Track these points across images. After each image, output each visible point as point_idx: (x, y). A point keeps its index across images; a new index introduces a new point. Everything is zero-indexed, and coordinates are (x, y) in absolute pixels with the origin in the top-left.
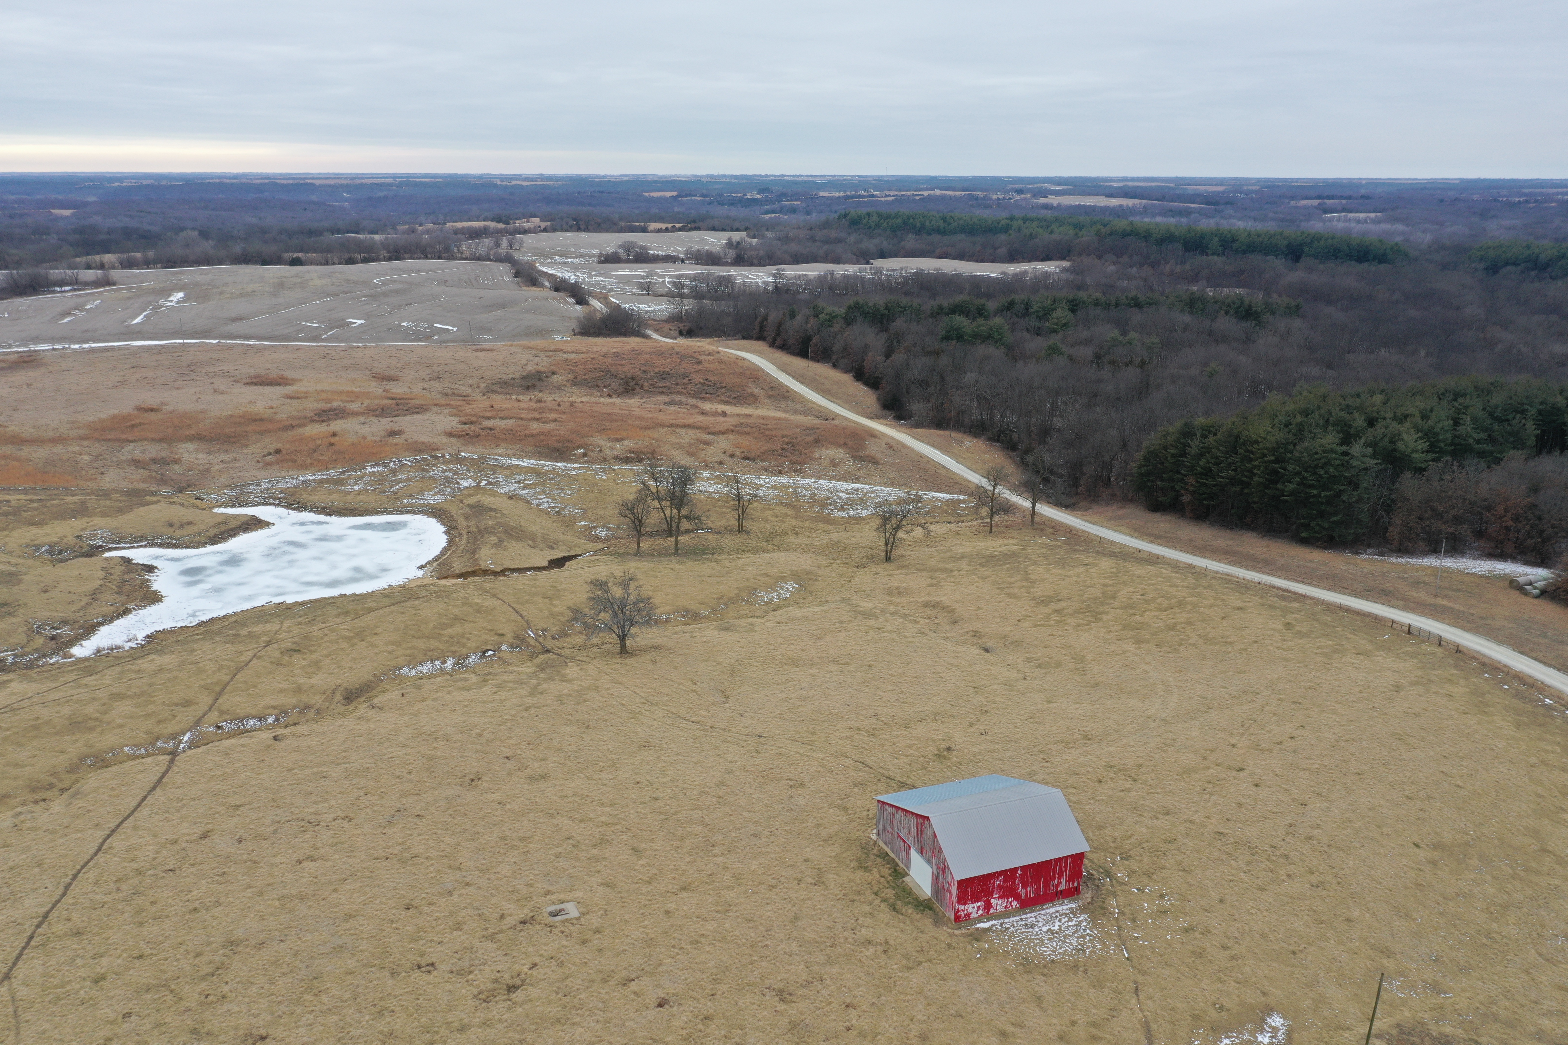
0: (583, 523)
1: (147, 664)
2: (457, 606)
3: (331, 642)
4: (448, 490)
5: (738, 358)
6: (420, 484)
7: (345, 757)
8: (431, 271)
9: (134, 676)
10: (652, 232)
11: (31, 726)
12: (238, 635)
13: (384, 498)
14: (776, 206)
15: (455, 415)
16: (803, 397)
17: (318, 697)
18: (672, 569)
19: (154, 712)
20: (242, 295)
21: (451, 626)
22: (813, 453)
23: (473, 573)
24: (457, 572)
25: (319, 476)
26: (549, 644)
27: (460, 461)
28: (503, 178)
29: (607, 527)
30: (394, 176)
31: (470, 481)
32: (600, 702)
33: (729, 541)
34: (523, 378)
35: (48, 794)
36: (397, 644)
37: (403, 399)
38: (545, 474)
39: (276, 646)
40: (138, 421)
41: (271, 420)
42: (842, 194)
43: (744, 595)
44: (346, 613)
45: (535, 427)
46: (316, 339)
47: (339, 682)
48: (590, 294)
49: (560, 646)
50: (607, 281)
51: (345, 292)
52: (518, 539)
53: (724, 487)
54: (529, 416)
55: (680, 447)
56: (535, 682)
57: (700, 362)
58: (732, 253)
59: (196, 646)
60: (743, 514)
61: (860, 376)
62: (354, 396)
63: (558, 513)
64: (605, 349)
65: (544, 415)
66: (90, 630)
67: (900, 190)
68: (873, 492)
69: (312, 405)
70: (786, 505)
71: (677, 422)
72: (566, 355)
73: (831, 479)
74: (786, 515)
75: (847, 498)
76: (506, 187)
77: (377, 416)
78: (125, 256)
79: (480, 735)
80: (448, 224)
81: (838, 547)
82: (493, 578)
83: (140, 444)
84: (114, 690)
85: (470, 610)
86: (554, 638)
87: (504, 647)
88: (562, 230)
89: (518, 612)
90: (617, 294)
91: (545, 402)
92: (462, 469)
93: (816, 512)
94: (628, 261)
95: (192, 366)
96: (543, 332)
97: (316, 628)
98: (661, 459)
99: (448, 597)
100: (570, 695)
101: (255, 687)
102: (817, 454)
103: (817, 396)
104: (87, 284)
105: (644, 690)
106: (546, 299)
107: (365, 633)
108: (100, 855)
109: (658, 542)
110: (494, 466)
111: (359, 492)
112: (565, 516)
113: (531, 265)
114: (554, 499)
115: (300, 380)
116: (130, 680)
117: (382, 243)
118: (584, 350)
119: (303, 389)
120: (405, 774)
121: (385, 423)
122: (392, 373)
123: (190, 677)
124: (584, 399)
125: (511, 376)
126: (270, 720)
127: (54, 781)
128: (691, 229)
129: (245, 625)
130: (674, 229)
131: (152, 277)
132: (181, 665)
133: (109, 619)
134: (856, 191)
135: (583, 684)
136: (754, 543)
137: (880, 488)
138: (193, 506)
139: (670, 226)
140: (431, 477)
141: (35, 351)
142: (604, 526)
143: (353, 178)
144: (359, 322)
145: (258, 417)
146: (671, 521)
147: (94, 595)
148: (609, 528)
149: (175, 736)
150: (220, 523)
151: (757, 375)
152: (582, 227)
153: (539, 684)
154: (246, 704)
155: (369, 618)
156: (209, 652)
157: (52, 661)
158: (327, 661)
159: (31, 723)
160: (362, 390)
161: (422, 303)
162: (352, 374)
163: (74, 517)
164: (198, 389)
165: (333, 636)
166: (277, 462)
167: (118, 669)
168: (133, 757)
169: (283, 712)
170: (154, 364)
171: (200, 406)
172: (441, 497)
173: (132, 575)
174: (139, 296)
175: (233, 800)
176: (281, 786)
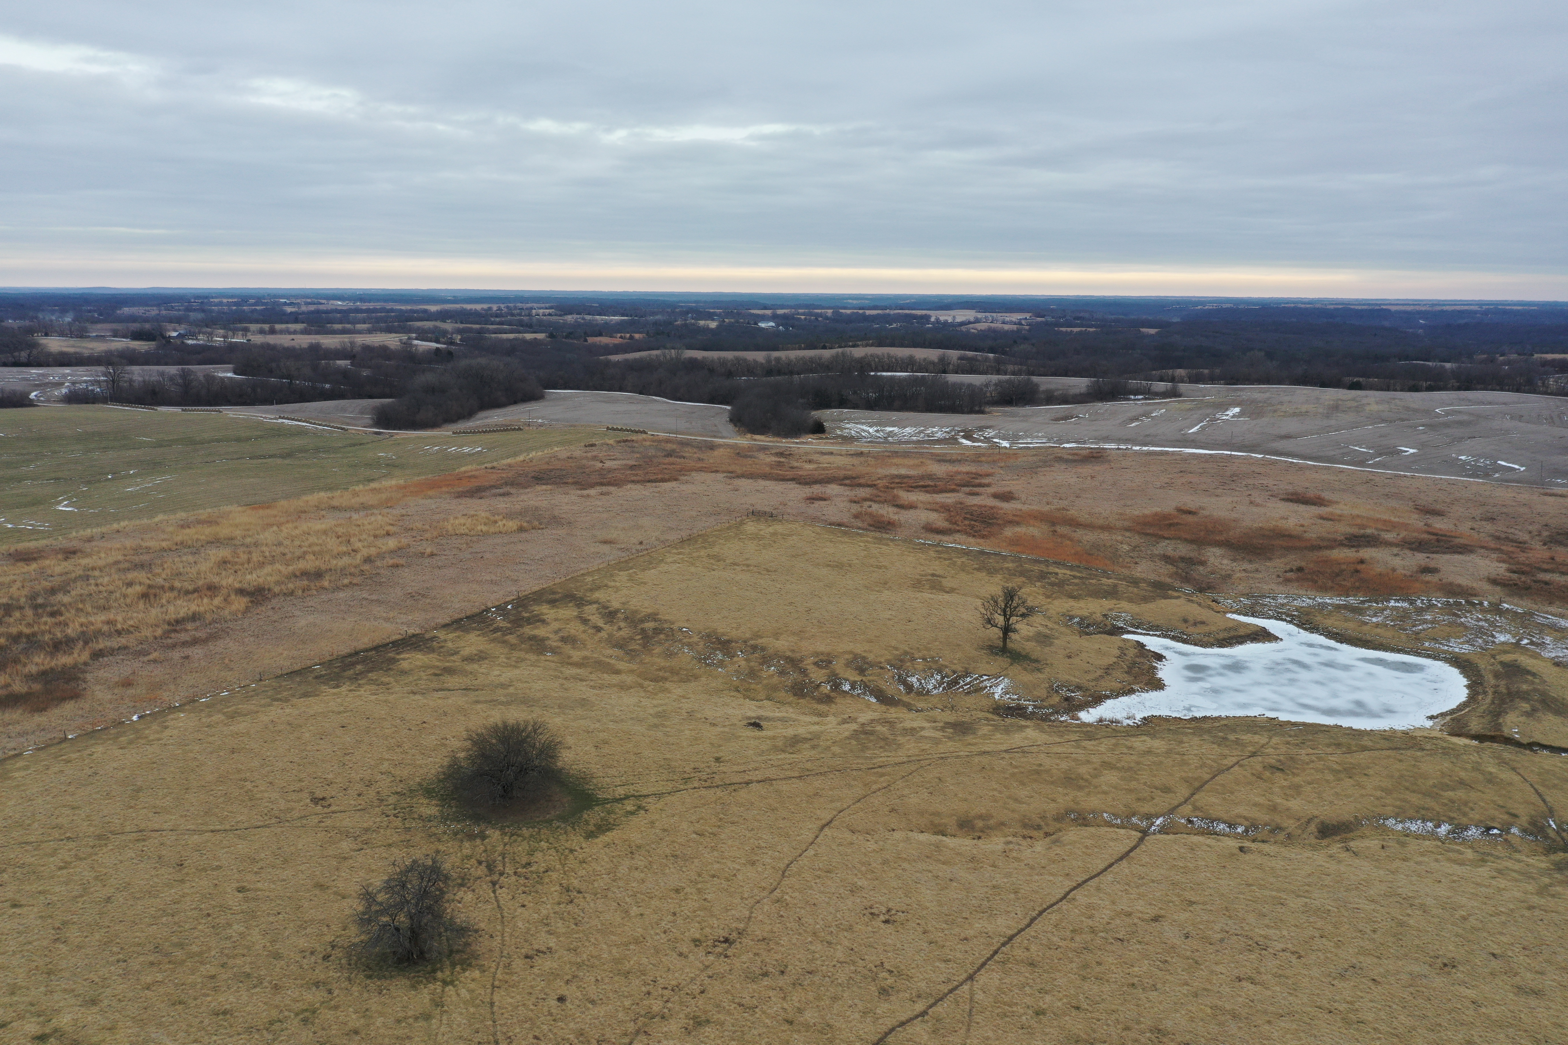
1: (1140, 743)
2: (1465, 769)
3: (1317, 770)
4: (1480, 641)
6: (1447, 629)
7: (1307, 891)
8: (1505, 404)
9: (1126, 751)
11: (1035, 770)
12: (1225, 739)
13: (1403, 637)
15: (1504, 561)
17: (1291, 821)
19: (1136, 789)
20: (1295, 415)
21: (1454, 790)
23: (1492, 739)
24: (1473, 732)
25: (1336, 601)
27: (1501, 612)
30: (1480, 304)
31: (1508, 636)
35: (1035, 834)
36: (1387, 791)
37: (1445, 536)
39: (1260, 759)
40: (1176, 521)
41: (1299, 538)
44: (1338, 745)
46: (1362, 463)
47: (1316, 813)
51: (1402, 420)
52: (1557, 712)
56: (1547, 880)
59: (1185, 739)
62: (1391, 526)
66: (1098, 700)
69: (1345, 529)
77: (1412, 550)
78: (1194, 371)
79: (1464, 918)
80: (1536, 356)
82: (1517, 749)
83: (1173, 542)
84: (1107, 759)
85: (1481, 777)
87: (1515, 830)
89: (1540, 795)
92: (1501, 621)
95: (1234, 477)
97: (1303, 752)
99: (1457, 756)
101: (1232, 793)
104: (1158, 394)
107: (1354, 771)
108: (1064, 902)
110: (1543, 625)
111: (1377, 625)
115: (1337, 503)
116: (1122, 753)
117: (1453, 372)
119: (1338, 512)
120: (1369, 931)
121: (1421, 558)
122: (1438, 507)
123: (1173, 766)
126: (1240, 830)
127: (1042, 824)
129: (1234, 731)
131: (1212, 391)
132: (1169, 752)
133: (1116, 694)
138: (1209, 607)
140: (1462, 624)
141: (1103, 449)
143: (1433, 305)
144: (1412, 451)
145: (1287, 533)
147: (1108, 670)
149: (1149, 817)
150: (1230, 629)
153: (1551, 885)
154: (1220, 808)
155: (1362, 756)
156: (1195, 748)
157: (1062, 719)
158: (1309, 788)
159: (1035, 767)
160: (1401, 520)
161: (1488, 437)
162: (1394, 503)
163: (1105, 597)
164: (1235, 499)
165: (1320, 765)
166: (1298, 580)
167: (1113, 741)
168: (1109, 824)
169: (1253, 825)
170: (1201, 471)
171: (1234, 515)
172: (1470, 648)
173: (1142, 660)
174: (1200, 408)
175: (1189, 895)
176: (1237, 898)
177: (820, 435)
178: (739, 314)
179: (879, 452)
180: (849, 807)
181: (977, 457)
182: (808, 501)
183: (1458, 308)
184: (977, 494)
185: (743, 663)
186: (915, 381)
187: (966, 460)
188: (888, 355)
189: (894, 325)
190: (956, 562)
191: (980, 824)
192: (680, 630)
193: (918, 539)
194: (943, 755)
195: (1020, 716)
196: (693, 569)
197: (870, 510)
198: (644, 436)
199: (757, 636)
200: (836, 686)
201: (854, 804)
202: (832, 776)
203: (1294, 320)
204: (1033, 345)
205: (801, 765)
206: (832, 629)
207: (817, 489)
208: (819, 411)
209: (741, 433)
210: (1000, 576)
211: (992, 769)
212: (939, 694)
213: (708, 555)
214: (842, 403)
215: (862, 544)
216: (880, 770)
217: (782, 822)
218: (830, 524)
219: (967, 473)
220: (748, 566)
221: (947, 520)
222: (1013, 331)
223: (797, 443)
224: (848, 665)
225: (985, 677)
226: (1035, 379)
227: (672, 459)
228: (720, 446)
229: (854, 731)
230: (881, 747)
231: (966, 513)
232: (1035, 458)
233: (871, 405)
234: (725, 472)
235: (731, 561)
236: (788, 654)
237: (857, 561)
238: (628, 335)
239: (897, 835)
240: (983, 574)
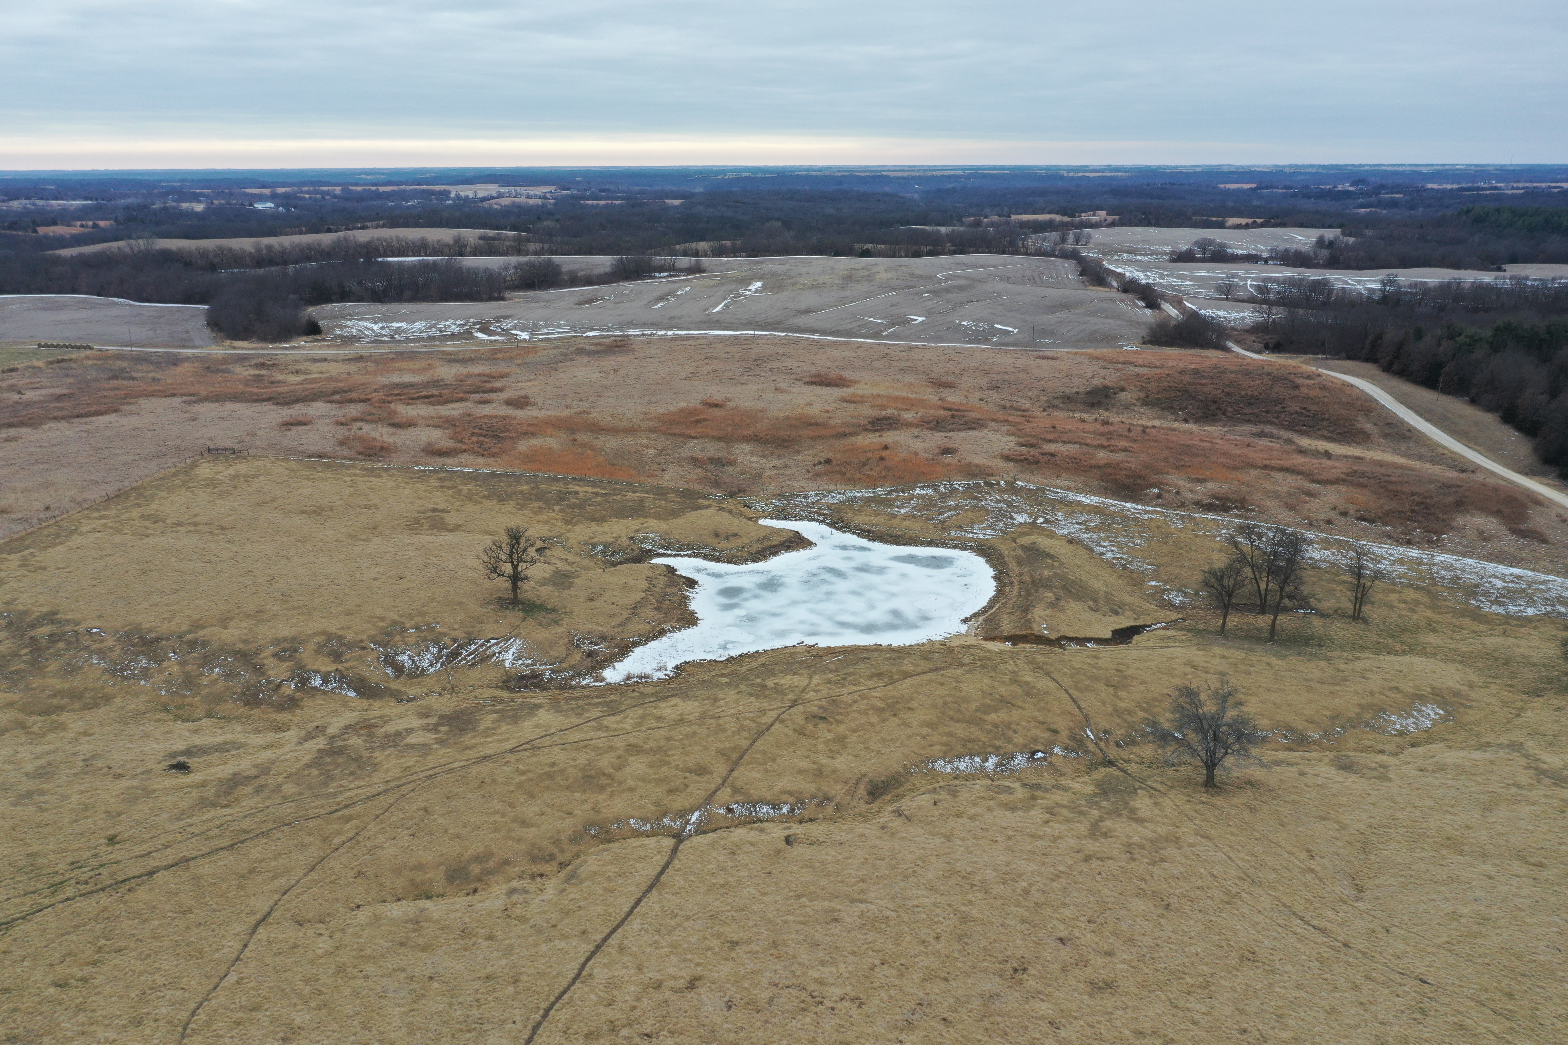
0: (1153, 583)
1: (670, 709)
2: (1004, 682)
3: (861, 712)
4: (1001, 524)
5: (1345, 384)
6: (970, 514)
7: (862, 891)
8: (994, 266)
9: (654, 724)
10: (1229, 228)
11: (545, 773)
12: (763, 686)
13: (931, 527)
14: (1373, 199)
15: (1013, 434)
16: (1429, 438)
17: (838, 787)
18: (1269, 664)
19: (667, 777)
20: (813, 287)
21: (996, 711)
22: (1454, 519)
23: (1024, 639)
24: (1005, 634)
25: (866, 494)
26: (1112, 752)
27: (1016, 491)
28: (1070, 169)
29: (1183, 592)
30: (963, 168)
31: (1025, 516)
32: (1182, 865)
33: (1340, 630)
34: (1089, 393)
35: (547, 868)
36: (932, 725)
37: (959, 410)
38: (1112, 515)
39: (801, 707)
40: (702, 417)
41: (825, 426)
42: (1455, 186)
43: (1368, 716)
44: (880, 675)
45: (1102, 456)
46: (877, 335)
47: (864, 769)
48: (1163, 296)
49: (1126, 758)
50: (1179, 282)
51: (909, 287)
52: (1078, 598)
53: (1334, 554)
54: (1096, 443)
55: (1277, 496)
56: (1095, 813)
57: (1296, 387)
58: (1325, 253)
59: (720, 695)
60: (1363, 596)
61: (1510, 417)
62: (910, 404)
63: (1124, 567)
64: (1181, 365)
65: (1112, 442)
66: (624, 650)
67: (1531, 182)
68: (1541, 583)
69: (868, 412)
70: (1417, 588)
71: (1274, 463)
72: (1137, 369)
73: (1480, 558)
74: (1417, 602)
75: (1504, 588)
76: (1072, 178)
77: (931, 429)
78: (717, 244)
79: (1026, 892)
80: (1013, 217)
81: (1496, 659)
82: (1048, 648)
83: (700, 441)
84: (632, 741)
85: (1019, 690)
86: (1118, 745)
87: (1057, 750)
88: (1131, 225)
89: (1075, 702)
90: (1193, 297)
91: (1112, 424)
92: (1017, 500)
93: (1459, 603)
94: (1203, 260)
95: (759, 361)
96: (1108, 339)
97: (845, 690)
98: (1253, 510)
99: (995, 668)
100: (1142, 847)
101: (774, 760)
102: (1459, 521)
103: (1449, 438)
104: (681, 271)
105: (1242, 855)
106: (1113, 300)
107: (898, 706)
109: (1246, 620)
110: (1054, 500)
111: (905, 517)
112: (1132, 572)
113: (1099, 263)
114: (1120, 548)
115: (858, 382)
116: (649, 729)
117: (947, 235)
118: (1158, 364)
119: (860, 392)
120: (932, 941)
121: (938, 439)
122: (950, 379)
123: (708, 736)
124: (1156, 423)
125: (1075, 390)
126: (785, 810)
127: (556, 851)
128: (1275, 226)
129: (772, 674)
130: (1254, 225)
131: (735, 265)
132: (703, 716)
133: (646, 638)
134: (1474, 182)
135: (1159, 830)
136: (1375, 638)
137: (1551, 577)
138: (742, 514)
139: (1250, 221)
140: (983, 506)
141: (628, 336)
142: (1179, 590)
143: (925, 171)
144: (920, 319)
145: (813, 421)
146: (1266, 595)
147: (635, 609)
148: (1185, 593)
149: (683, 814)
150: (763, 538)
151: (1368, 407)
152: (1153, 221)
153: (1101, 819)
154: (762, 784)
155: (904, 686)
156: (732, 705)
157: (584, 683)
158: (854, 738)
159: (547, 769)
160: (918, 396)
161: (984, 300)
162: (910, 378)
163: (631, 516)
164: (761, 386)
165: (863, 705)
166: (827, 473)
167: (640, 711)
168: (637, 834)
169: (800, 801)
170: (726, 356)
171: (761, 405)
172: (993, 533)
173: (673, 590)
174: (723, 284)
175: (732, 932)
176: (786, 922)
177: (315, 337)
178: (231, 194)
179: (382, 354)
180: (298, 882)
181: (493, 355)
182: (284, 428)
183: (946, 173)
184: (487, 402)
185: (176, 669)
186: (425, 266)
187: (481, 359)
188: (398, 238)
189: (411, 203)
190: (461, 490)
191: (476, 869)
192: (88, 632)
193: (417, 465)
194: (431, 772)
195: (535, 687)
196: (118, 539)
197: (359, 433)
198: (88, 352)
199: (197, 626)
200: (303, 684)
201: (305, 875)
202: (278, 835)
203: (807, 188)
204: (557, 221)
205: (236, 826)
206: (301, 603)
207: (298, 411)
208: (318, 307)
209: (216, 341)
210: (513, 503)
211: (494, 781)
212: (436, 672)
213: (143, 517)
214: (344, 296)
215: (348, 479)
216: (345, 812)
217: (196, 931)
218: (309, 457)
219: (480, 375)
220: (196, 524)
221: (451, 438)
222: (538, 206)
223: (286, 349)
224: (318, 651)
225: (493, 642)
226: (557, 259)
227: (116, 383)
228: (187, 359)
229: (319, 751)
230: (351, 774)
231: (474, 428)
232: (555, 351)
233: (378, 297)
234: (182, 395)
235: (174, 520)
236: (240, 646)
237: (340, 503)
238: (90, 223)
239: (363, 916)
240: (492, 504)
